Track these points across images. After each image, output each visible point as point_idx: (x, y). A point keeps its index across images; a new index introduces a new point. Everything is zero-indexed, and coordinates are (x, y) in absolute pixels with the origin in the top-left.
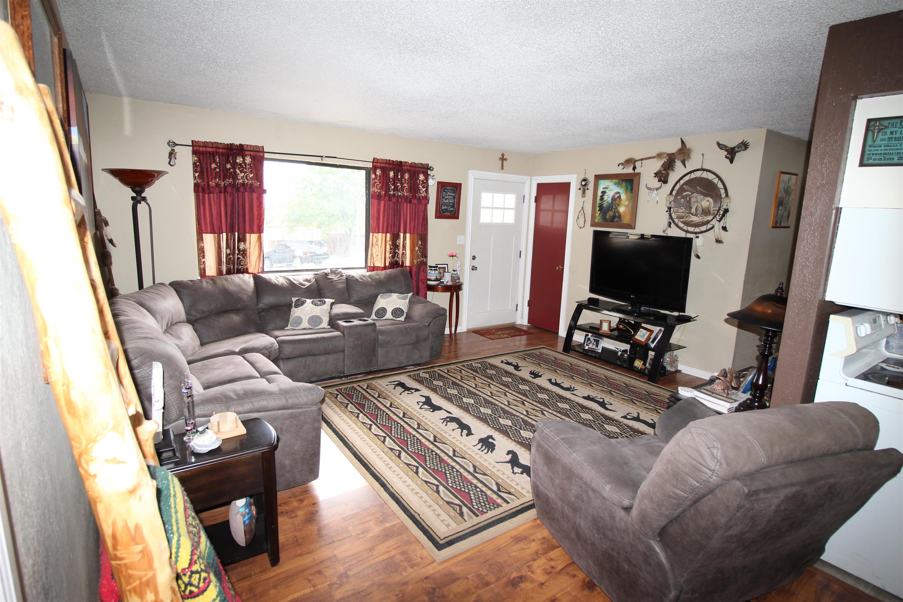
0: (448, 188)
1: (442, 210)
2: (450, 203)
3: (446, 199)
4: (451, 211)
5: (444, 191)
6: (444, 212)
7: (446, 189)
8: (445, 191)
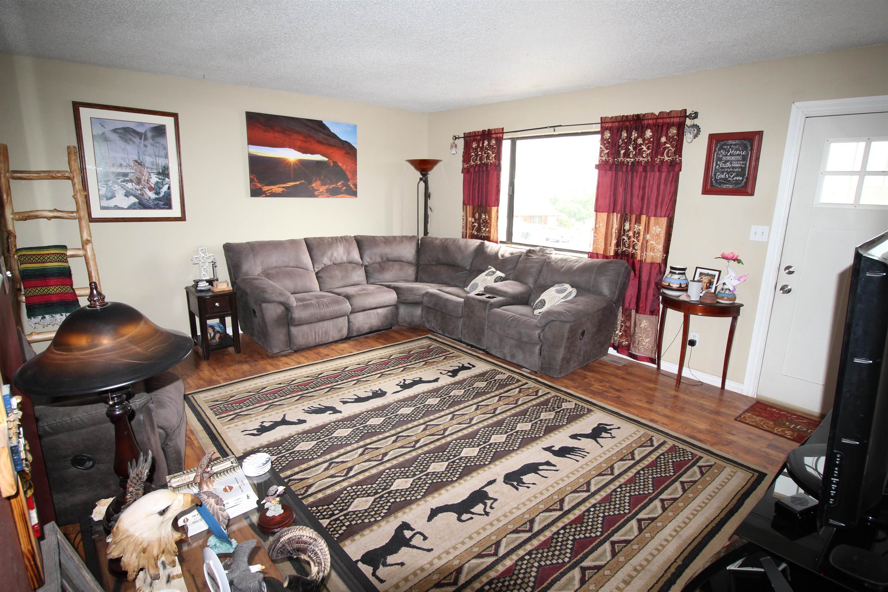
0: (730, 142)
1: (716, 180)
2: (733, 168)
3: (726, 162)
4: (737, 182)
5: (721, 148)
6: (720, 183)
7: (724, 145)
8: (724, 149)
